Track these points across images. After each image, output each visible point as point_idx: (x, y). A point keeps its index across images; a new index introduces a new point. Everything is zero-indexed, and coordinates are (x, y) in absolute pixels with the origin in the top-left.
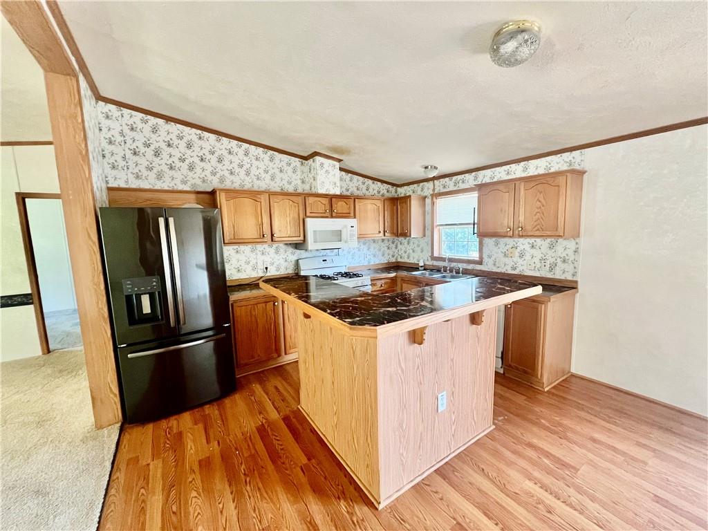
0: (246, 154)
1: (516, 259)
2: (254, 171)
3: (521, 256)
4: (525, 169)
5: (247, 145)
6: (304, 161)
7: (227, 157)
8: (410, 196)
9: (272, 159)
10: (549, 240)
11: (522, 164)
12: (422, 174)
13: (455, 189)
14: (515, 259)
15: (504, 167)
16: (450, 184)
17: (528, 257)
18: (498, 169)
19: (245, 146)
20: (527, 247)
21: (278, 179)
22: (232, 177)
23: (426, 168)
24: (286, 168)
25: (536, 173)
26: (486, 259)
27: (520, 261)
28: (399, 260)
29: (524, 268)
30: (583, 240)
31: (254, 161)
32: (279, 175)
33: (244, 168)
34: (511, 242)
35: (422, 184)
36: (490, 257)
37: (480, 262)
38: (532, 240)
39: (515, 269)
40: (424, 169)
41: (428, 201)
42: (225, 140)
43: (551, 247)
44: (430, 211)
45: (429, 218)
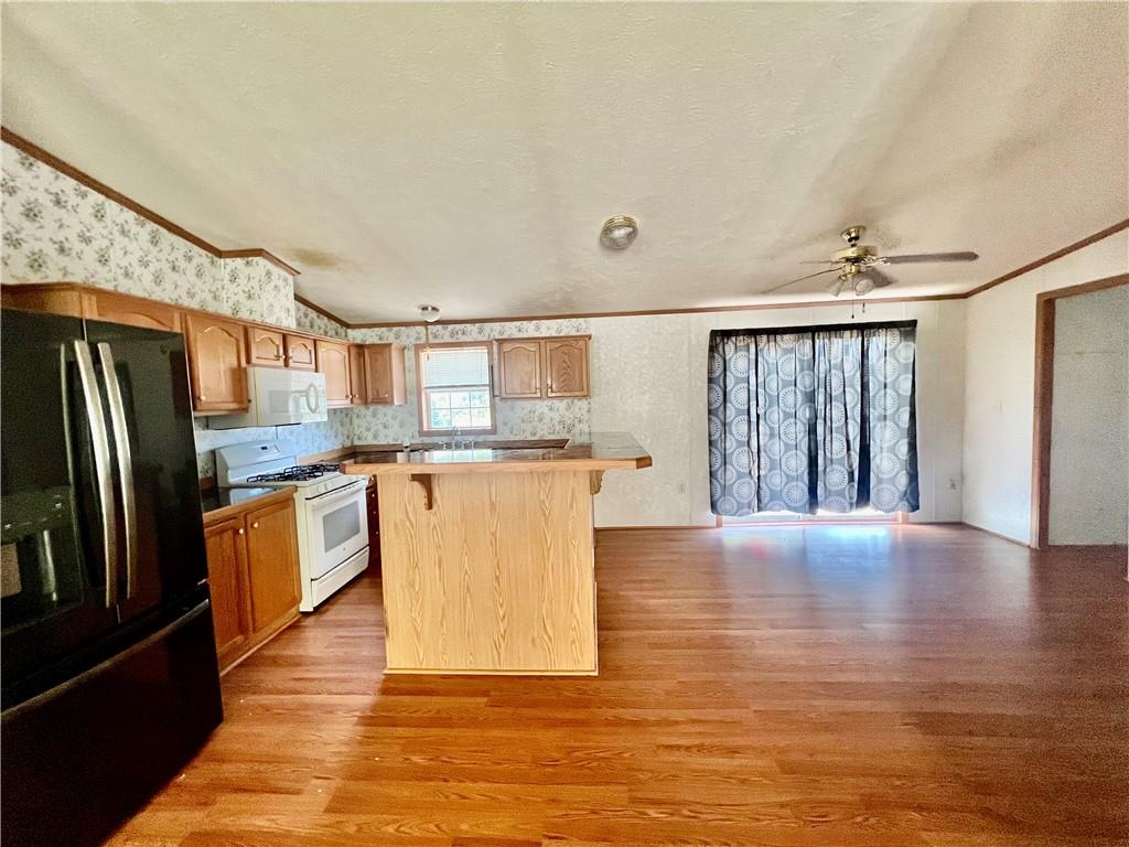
0: (99, 215)
2: (115, 255)
3: (541, 420)
4: (537, 328)
5: (101, 198)
6: (216, 259)
7: (50, 212)
8: (390, 344)
9: (154, 241)
10: (566, 401)
11: (534, 322)
12: (417, 315)
13: (452, 340)
14: (534, 424)
15: (514, 323)
16: (445, 334)
17: (546, 420)
18: (508, 324)
19: (95, 197)
20: (546, 410)
21: (168, 285)
22: (63, 261)
24: (182, 264)
25: (547, 335)
26: (500, 427)
27: (540, 426)
28: (357, 443)
29: (545, 432)
31: (117, 235)
32: (169, 275)
33: (95, 245)
34: (528, 405)
35: (395, 329)
36: (505, 424)
37: (494, 431)
38: (549, 402)
39: (535, 434)
40: (420, 311)
41: (410, 354)
42: (44, 169)
44: (413, 368)
45: (411, 377)
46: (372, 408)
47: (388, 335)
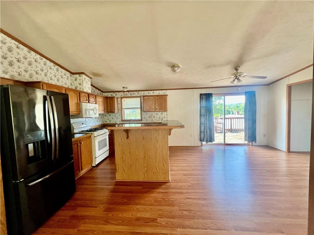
0: (45, 64)
1: (152, 118)
2: (48, 74)
3: (154, 117)
4: (153, 93)
6: (71, 75)
7: (34, 64)
8: (114, 97)
9: (57, 70)
10: (161, 112)
11: (152, 91)
13: (131, 96)
15: (147, 91)
16: (129, 94)
17: (155, 117)
18: (145, 92)
19: (44, 60)
20: (155, 114)
21: (60, 81)
22: (37, 76)
23: (124, 88)
24: (64, 76)
25: (156, 95)
26: (143, 119)
28: (105, 123)
29: (155, 120)
30: (168, 112)
31: (49, 69)
32: (61, 79)
33: (44, 72)
34: (151, 113)
35: (116, 93)
37: (141, 120)
39: (152, 121)
40: (123, 88)
41: (119, 99)
42: (33, 53)
43: (161, 114)
44: (120, 103)
45: (120, 105)
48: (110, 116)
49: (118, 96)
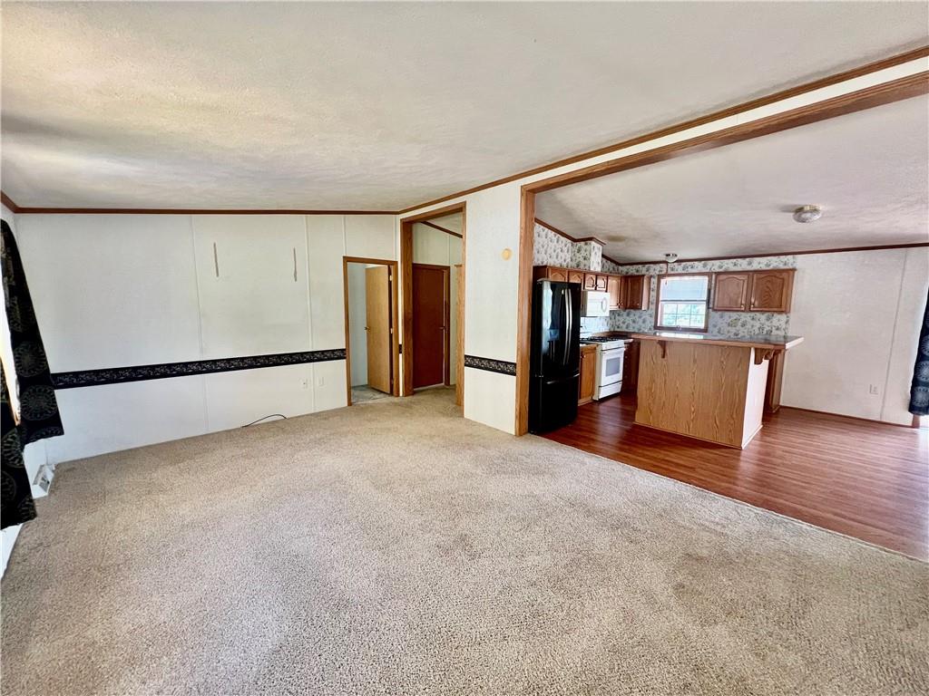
0: (546, 236)
1: (739, 327)
2: (549, 251)
3: (743, 325)
4: (750, 264)
5: (548, 229)
6: (574, 243)
8: (643, 276)
9: (558, 241)
13: (684, 272)
16: (679, 268)
17: (748, 326)
20: (749, 319)
24: (564, 248)
25: (758, 268)
26: (710, 328)
27: (742, 329)
29: (745, 334)
36: (715, 326)
37: (706, 330)
38: (753, 314)
40: (665, 256)
44: (655, 289)
46: (627, 311)
47: (643, 270)
48: (628, 315)
49: (652, 273)
